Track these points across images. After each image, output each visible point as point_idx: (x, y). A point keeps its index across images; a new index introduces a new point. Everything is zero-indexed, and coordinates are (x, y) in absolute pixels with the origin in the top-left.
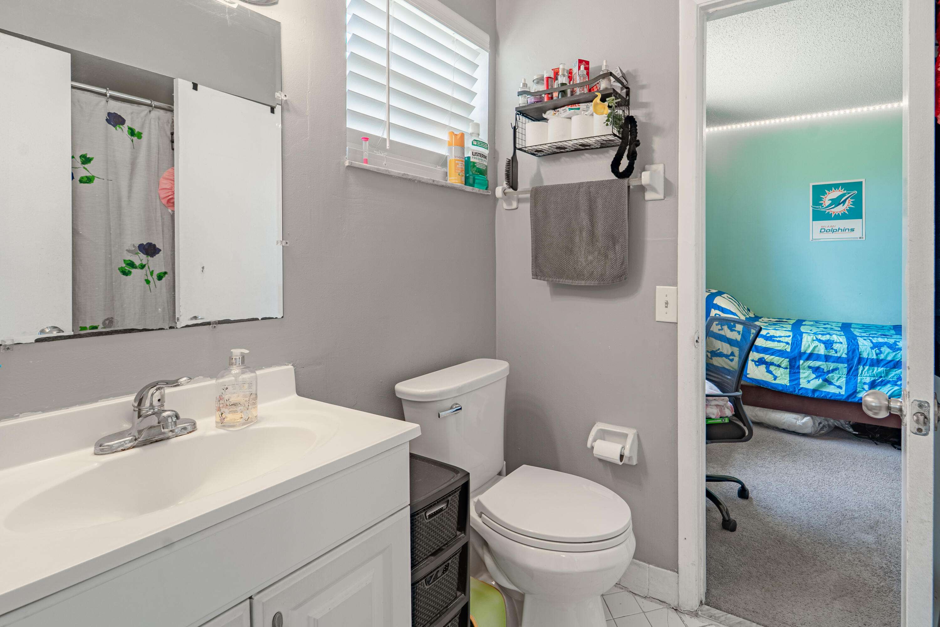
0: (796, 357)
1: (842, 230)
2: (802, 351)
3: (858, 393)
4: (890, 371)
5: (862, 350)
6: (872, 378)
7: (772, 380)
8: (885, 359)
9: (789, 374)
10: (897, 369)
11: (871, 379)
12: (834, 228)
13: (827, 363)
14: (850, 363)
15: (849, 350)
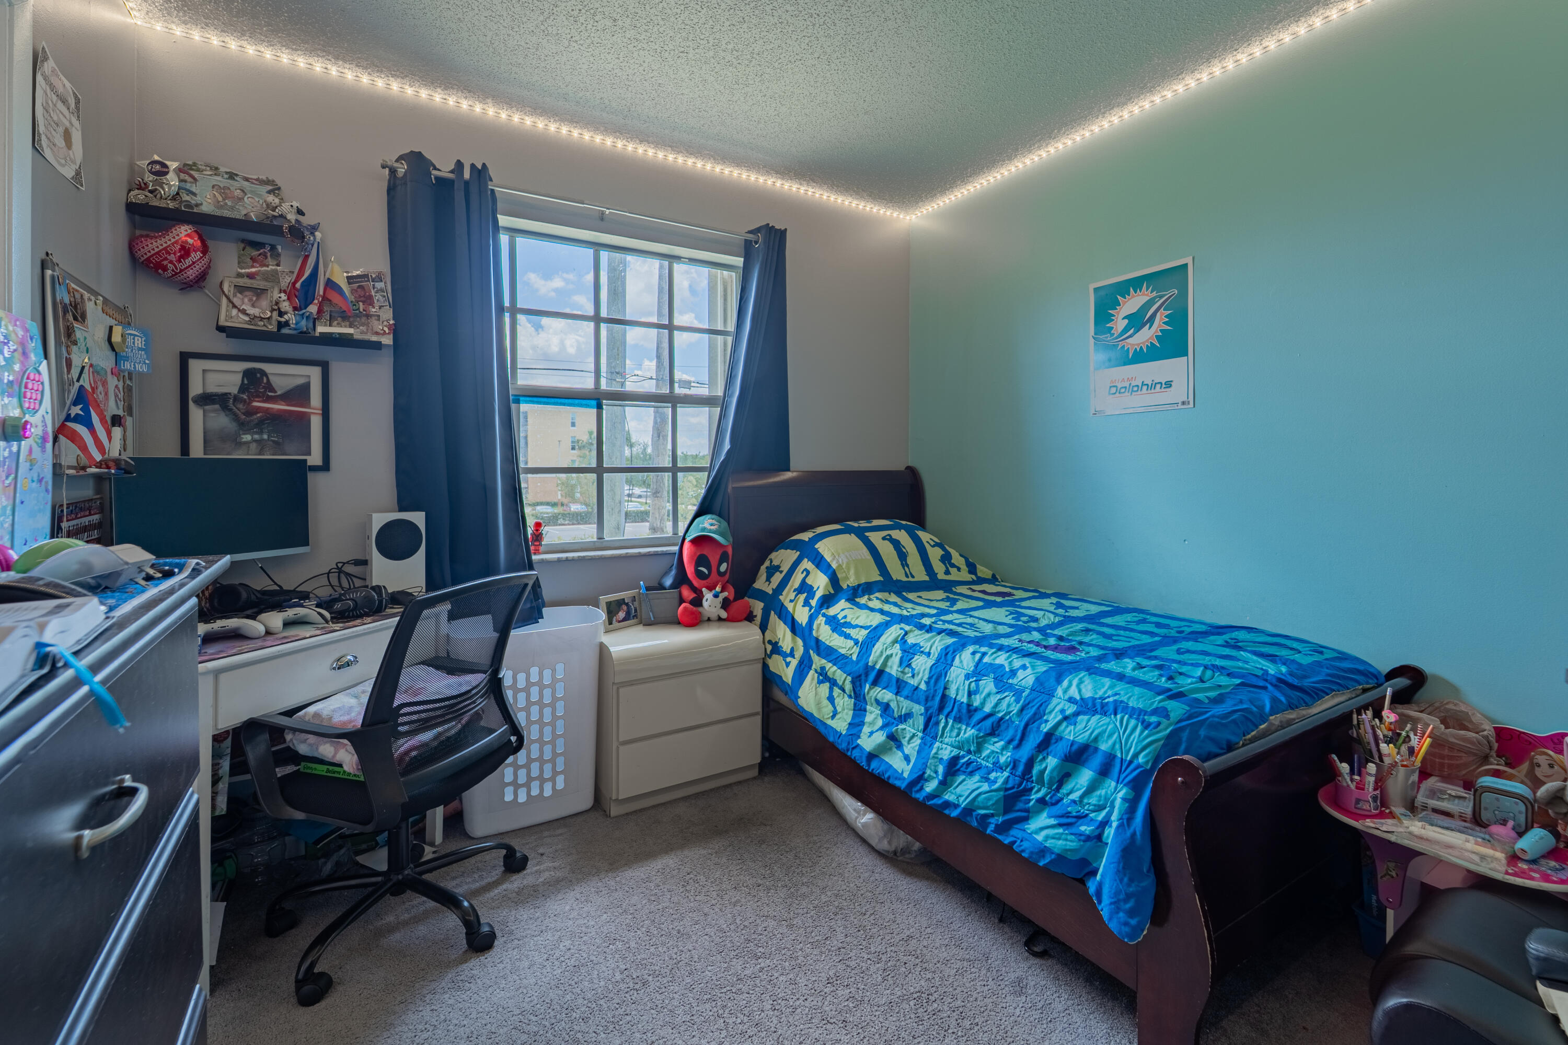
0: (860, 676)
1: (1148, 385)
2: (870, 664)
3: (926, 780)
4: (985, 742)
5: (951, 679)
6: (955, 750)
7: (828, 718)
8: (980, 707)
9: (854, 710)
10: (996, 740)
11: (952, 751)
12: (1134, 383)
13: (898, 697)
14: (929, 704)
15: (932, 673)
